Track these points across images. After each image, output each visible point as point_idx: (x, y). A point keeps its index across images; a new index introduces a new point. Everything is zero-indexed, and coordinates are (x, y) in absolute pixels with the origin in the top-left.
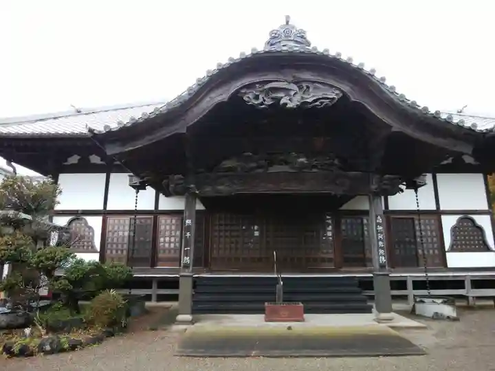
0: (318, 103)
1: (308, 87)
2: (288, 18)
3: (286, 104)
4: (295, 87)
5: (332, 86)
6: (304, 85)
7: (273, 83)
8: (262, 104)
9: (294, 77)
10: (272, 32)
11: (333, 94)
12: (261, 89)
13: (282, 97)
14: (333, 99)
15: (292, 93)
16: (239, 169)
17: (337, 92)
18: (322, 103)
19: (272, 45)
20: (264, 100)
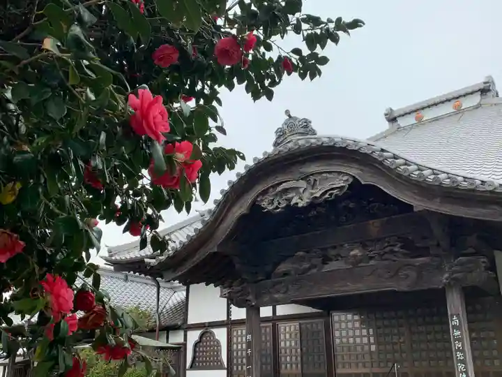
0: (327, 196)
1: (315, 180)
2: (287, 112)
3: (297, 204)
4: (303, 184)
5: (340, 173)
6: (312, 178)
7: (284, 184)
8: (277, 208)
9: (301, 173)
10: (276, 132)
11: (341, 182)
12: (273, 193)
13: (292, 198)
14: (343, 187)
15: (301, 190)
16: (293, 272)
17: (345, 178)
18: (331, 195)
19: (279, 144)
20: (279, 203)
